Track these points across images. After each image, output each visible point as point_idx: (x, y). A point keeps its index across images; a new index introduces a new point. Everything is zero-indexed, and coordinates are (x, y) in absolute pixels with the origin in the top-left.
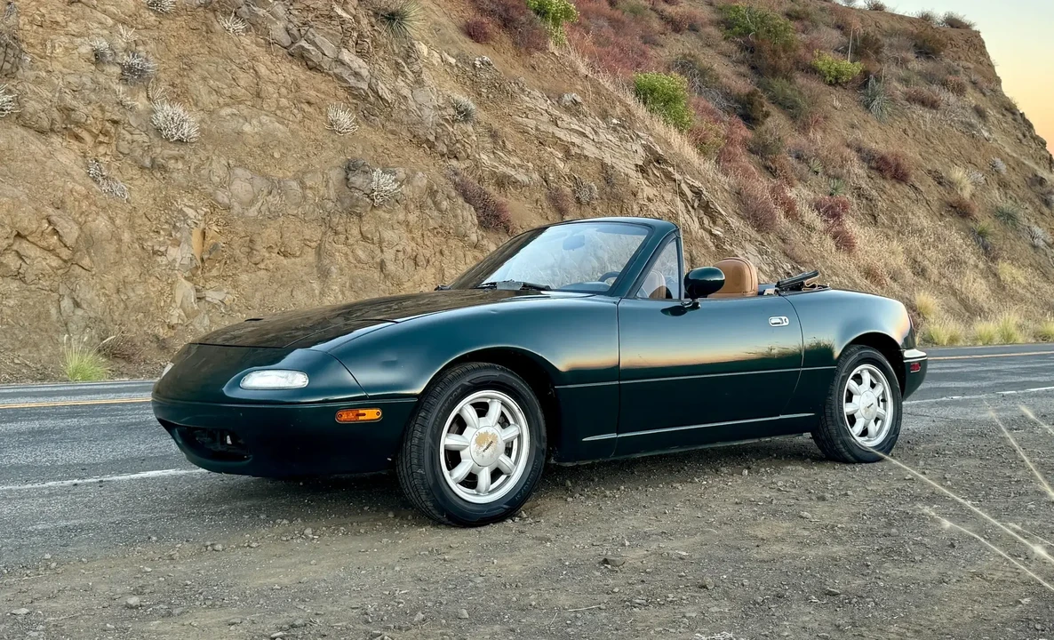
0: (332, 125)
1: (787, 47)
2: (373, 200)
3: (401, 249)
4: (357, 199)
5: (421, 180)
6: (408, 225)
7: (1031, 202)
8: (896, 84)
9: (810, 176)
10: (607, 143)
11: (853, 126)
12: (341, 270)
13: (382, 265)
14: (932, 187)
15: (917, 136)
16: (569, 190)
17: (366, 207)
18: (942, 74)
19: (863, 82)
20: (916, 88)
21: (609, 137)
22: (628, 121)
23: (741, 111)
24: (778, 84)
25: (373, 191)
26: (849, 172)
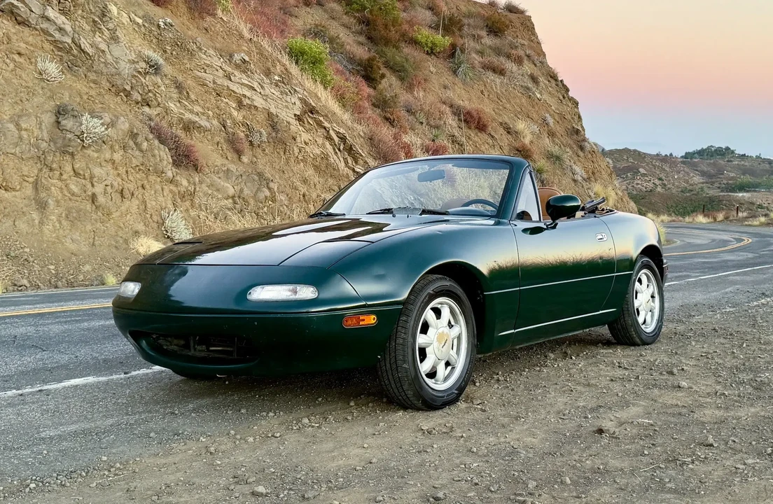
0: (41, 74)
1: (395, 22)
2: (83, 141)
3: (109, 184)
4: (70, 140)
5: (124, 125)
6: (113, 163)
7: (571, 148)
8: (474, 55)
9: (417, 126)
10: (271, 96)
11: (445, 87)
12: (57, 201)
13: (93, 198)
14: (504, 136)
15: (491, 96)
16: (242, 134)
17: (77, 147)
18: (507, 49)
19: (452, 53)
20: (489, 59)
21: (273, 91)
22: (286, 79)
23: (363, 73)
24: (390, 52)
25: (83, 133)
26: (445, 123)
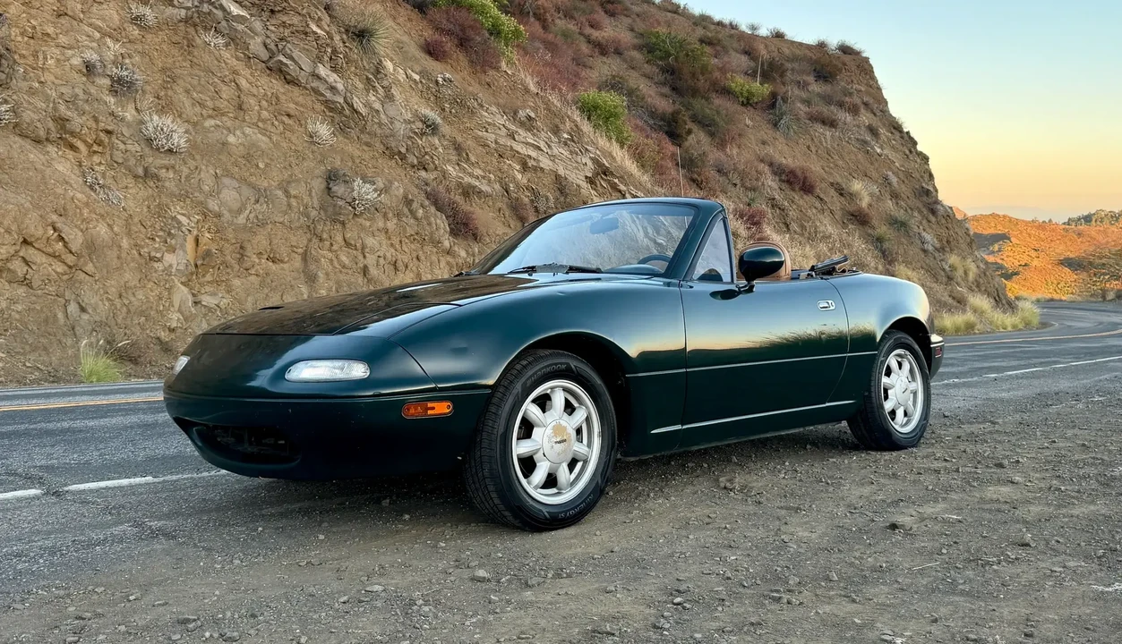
0: (311, 137)
1: (704, 70)
2: (355, 208)
3: (382, 255)
4: (340, 207)
5: (398, 190)
6: (387, 232)
7: (920, 212)
8: (799, 105)
9: (730, 187)
10: (560, 156)
11: (764, 143)
12: (327, 274)
13: (365, 270)
14: (835, 198)
15: (819, 152)
16: (527, 199)
17: (348, 215)
18: (839, 97)
19: (772, 103)
20: (817, 108)
21: (561, 150)
22: (576, 136)
23: (666, 128)
24: (698, 104)
25: (354, 199)
26: (763, 184)
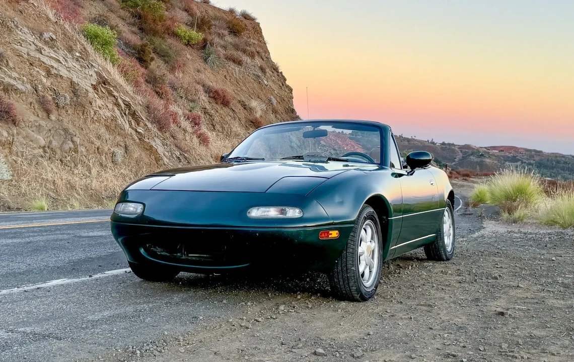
1: (161, 18)
8: (219, 49)
9: (179, 99)
10: (74, 68)
11: (198, 71)
14: (241, 110)
15: (232, 80)
16: (50, 97)
18: (242, 46)
19: (204, 45)
20: (230, 52)
21: (74, 64)
22: (85, 55)
23: (137, 55)
24: (157, 41)
26: (199, 99)
